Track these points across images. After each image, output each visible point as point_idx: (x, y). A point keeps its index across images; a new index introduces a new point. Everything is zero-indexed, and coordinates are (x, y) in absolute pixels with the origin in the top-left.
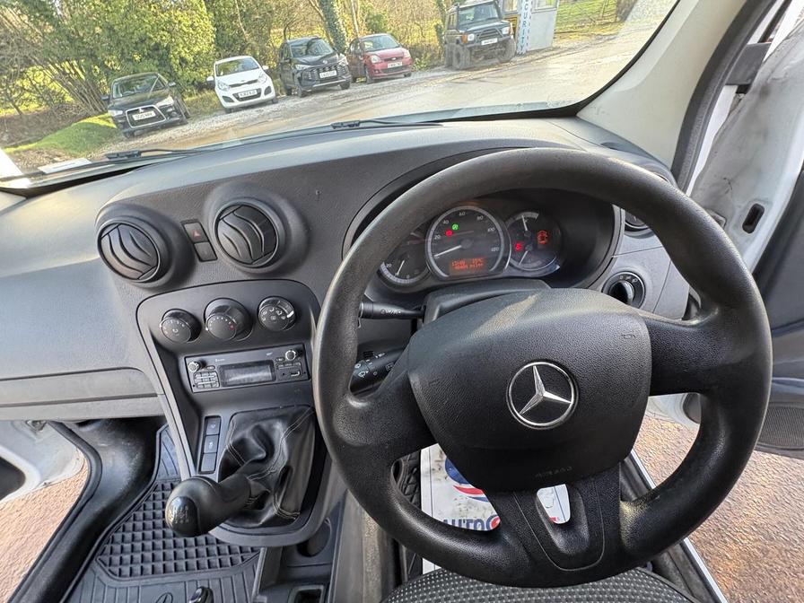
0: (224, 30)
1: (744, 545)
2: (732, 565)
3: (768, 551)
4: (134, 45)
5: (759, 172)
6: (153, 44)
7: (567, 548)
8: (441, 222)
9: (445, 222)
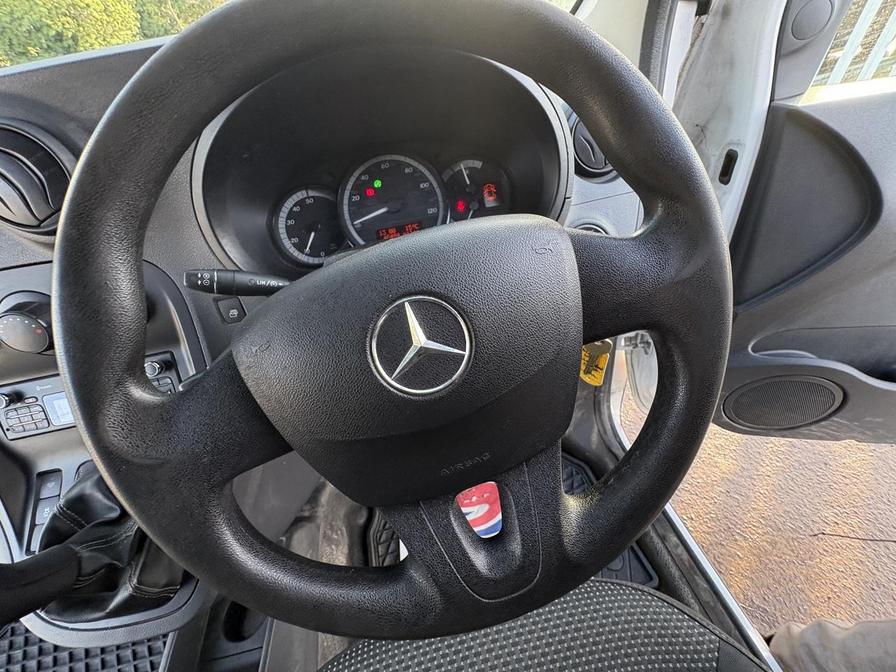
0: (150, 17)
1: (753, 541)
2: (743, 564)
3: (776, 543)
4: (27, 35)
5: (729, 111)
6: (54, 33)
7: (490, 570)
8: (358, 179)
9: (363, 178)
